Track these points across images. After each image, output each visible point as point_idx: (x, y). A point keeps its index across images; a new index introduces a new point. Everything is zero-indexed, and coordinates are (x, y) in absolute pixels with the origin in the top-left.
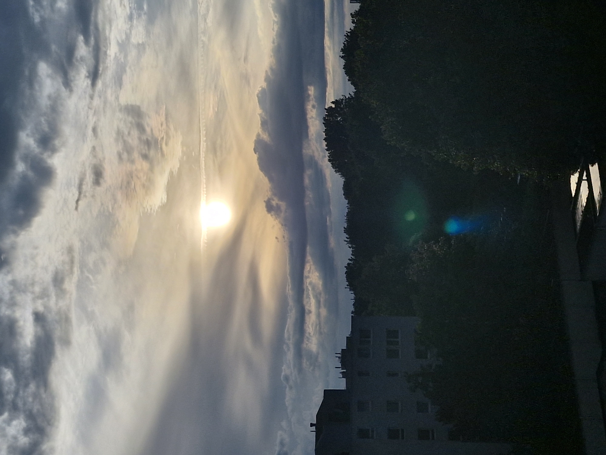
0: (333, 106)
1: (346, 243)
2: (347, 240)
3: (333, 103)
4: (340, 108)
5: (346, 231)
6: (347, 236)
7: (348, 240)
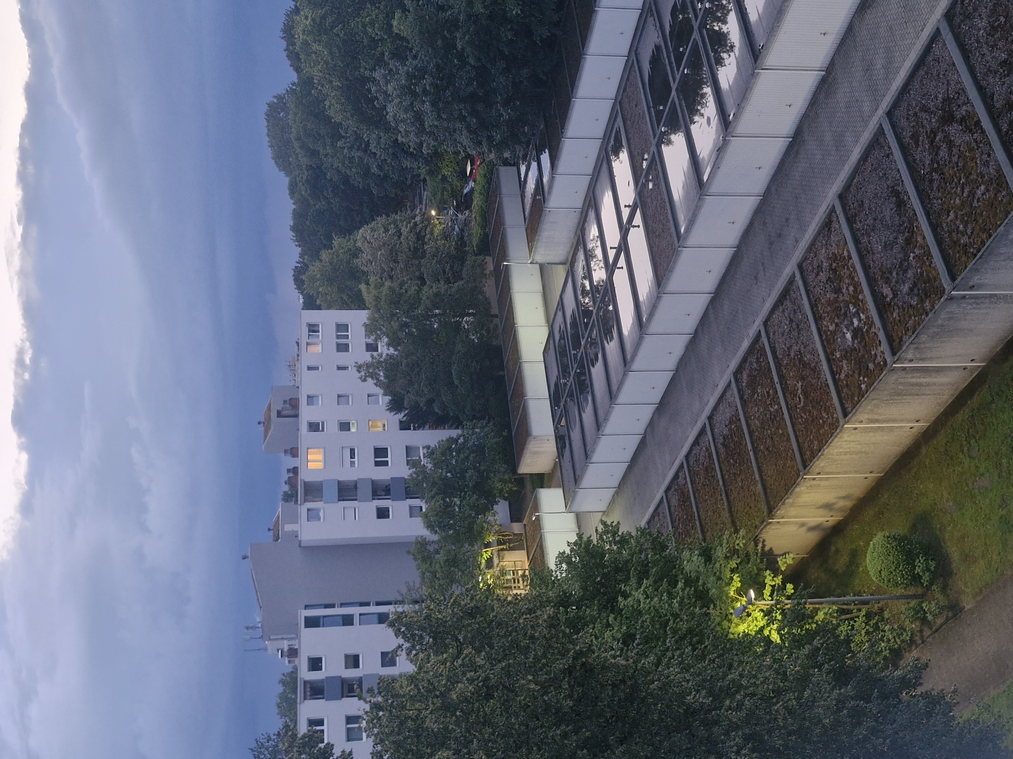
0: (275, 101)
1: (292, 241)
2: (293, 238)
3: (275, 97)
4: (282, 102)
5: (293, 229)
6: (293, 234)
7: (295, 238)
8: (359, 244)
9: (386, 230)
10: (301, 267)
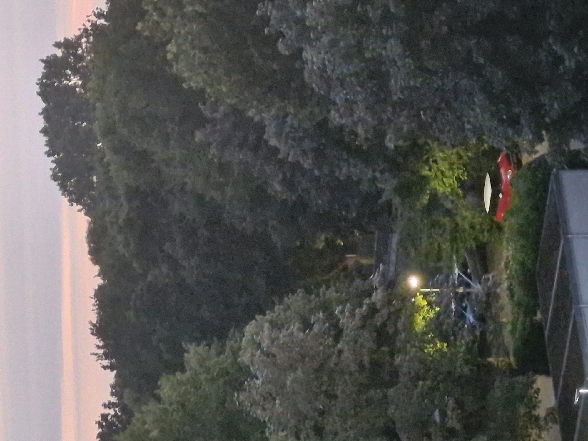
1: (95, 358)
3: (58, 45)
8: (245, 358)
9: (307, 325)
10: (116, 415)
